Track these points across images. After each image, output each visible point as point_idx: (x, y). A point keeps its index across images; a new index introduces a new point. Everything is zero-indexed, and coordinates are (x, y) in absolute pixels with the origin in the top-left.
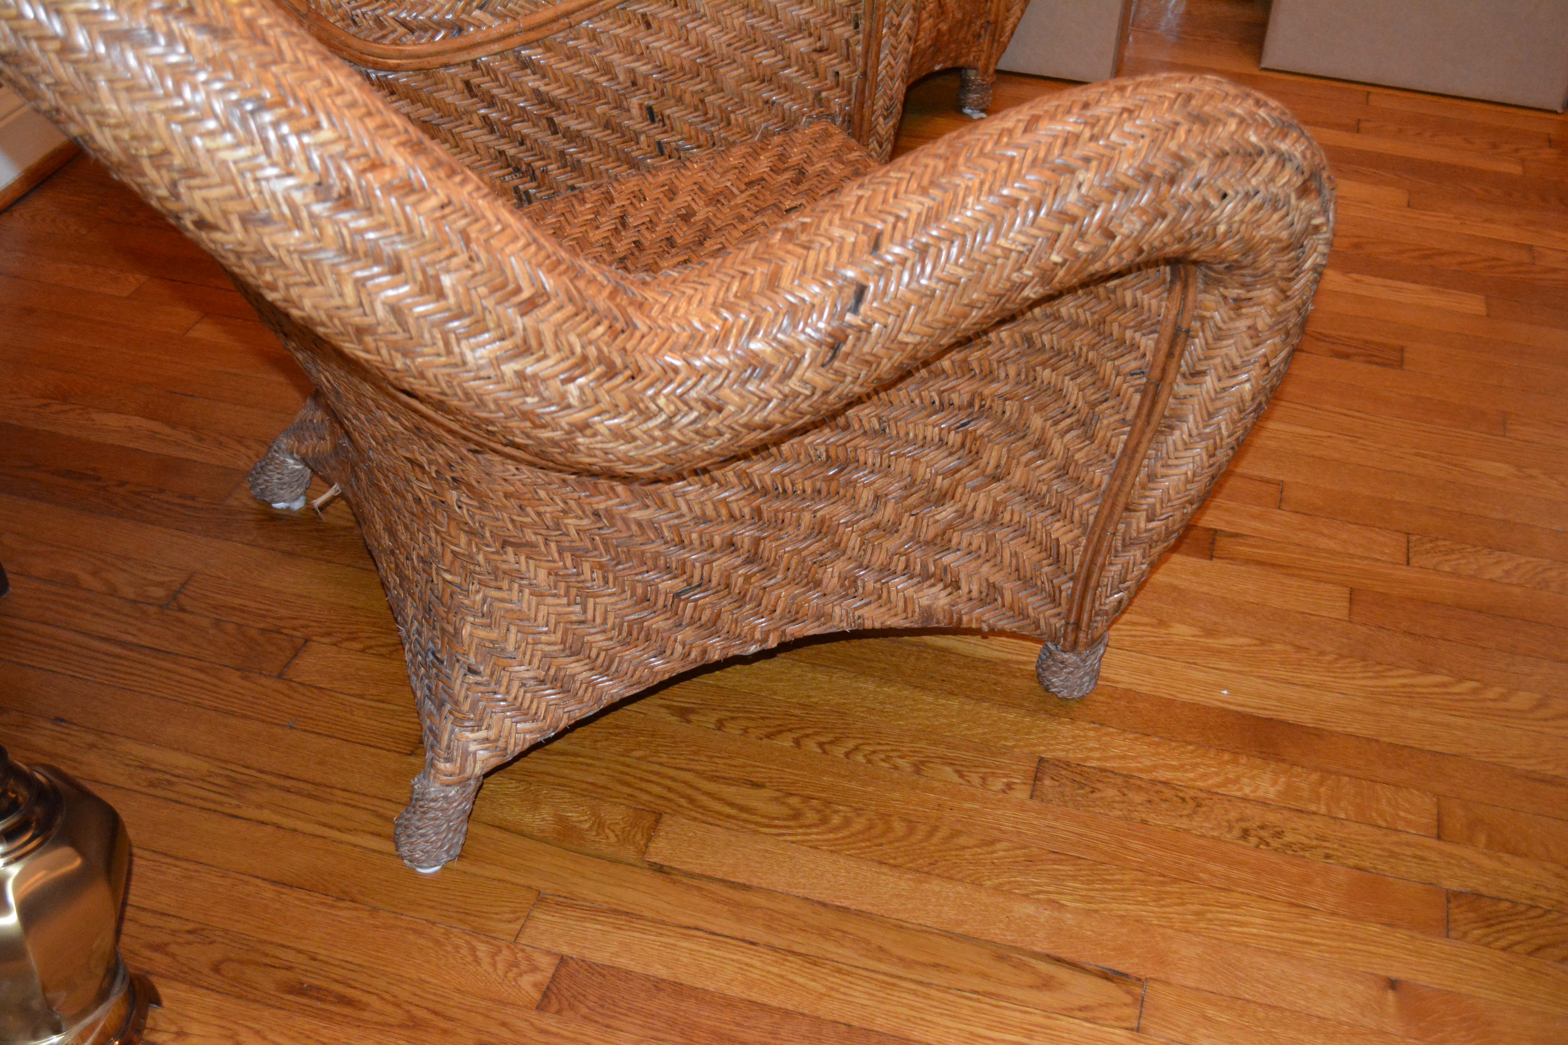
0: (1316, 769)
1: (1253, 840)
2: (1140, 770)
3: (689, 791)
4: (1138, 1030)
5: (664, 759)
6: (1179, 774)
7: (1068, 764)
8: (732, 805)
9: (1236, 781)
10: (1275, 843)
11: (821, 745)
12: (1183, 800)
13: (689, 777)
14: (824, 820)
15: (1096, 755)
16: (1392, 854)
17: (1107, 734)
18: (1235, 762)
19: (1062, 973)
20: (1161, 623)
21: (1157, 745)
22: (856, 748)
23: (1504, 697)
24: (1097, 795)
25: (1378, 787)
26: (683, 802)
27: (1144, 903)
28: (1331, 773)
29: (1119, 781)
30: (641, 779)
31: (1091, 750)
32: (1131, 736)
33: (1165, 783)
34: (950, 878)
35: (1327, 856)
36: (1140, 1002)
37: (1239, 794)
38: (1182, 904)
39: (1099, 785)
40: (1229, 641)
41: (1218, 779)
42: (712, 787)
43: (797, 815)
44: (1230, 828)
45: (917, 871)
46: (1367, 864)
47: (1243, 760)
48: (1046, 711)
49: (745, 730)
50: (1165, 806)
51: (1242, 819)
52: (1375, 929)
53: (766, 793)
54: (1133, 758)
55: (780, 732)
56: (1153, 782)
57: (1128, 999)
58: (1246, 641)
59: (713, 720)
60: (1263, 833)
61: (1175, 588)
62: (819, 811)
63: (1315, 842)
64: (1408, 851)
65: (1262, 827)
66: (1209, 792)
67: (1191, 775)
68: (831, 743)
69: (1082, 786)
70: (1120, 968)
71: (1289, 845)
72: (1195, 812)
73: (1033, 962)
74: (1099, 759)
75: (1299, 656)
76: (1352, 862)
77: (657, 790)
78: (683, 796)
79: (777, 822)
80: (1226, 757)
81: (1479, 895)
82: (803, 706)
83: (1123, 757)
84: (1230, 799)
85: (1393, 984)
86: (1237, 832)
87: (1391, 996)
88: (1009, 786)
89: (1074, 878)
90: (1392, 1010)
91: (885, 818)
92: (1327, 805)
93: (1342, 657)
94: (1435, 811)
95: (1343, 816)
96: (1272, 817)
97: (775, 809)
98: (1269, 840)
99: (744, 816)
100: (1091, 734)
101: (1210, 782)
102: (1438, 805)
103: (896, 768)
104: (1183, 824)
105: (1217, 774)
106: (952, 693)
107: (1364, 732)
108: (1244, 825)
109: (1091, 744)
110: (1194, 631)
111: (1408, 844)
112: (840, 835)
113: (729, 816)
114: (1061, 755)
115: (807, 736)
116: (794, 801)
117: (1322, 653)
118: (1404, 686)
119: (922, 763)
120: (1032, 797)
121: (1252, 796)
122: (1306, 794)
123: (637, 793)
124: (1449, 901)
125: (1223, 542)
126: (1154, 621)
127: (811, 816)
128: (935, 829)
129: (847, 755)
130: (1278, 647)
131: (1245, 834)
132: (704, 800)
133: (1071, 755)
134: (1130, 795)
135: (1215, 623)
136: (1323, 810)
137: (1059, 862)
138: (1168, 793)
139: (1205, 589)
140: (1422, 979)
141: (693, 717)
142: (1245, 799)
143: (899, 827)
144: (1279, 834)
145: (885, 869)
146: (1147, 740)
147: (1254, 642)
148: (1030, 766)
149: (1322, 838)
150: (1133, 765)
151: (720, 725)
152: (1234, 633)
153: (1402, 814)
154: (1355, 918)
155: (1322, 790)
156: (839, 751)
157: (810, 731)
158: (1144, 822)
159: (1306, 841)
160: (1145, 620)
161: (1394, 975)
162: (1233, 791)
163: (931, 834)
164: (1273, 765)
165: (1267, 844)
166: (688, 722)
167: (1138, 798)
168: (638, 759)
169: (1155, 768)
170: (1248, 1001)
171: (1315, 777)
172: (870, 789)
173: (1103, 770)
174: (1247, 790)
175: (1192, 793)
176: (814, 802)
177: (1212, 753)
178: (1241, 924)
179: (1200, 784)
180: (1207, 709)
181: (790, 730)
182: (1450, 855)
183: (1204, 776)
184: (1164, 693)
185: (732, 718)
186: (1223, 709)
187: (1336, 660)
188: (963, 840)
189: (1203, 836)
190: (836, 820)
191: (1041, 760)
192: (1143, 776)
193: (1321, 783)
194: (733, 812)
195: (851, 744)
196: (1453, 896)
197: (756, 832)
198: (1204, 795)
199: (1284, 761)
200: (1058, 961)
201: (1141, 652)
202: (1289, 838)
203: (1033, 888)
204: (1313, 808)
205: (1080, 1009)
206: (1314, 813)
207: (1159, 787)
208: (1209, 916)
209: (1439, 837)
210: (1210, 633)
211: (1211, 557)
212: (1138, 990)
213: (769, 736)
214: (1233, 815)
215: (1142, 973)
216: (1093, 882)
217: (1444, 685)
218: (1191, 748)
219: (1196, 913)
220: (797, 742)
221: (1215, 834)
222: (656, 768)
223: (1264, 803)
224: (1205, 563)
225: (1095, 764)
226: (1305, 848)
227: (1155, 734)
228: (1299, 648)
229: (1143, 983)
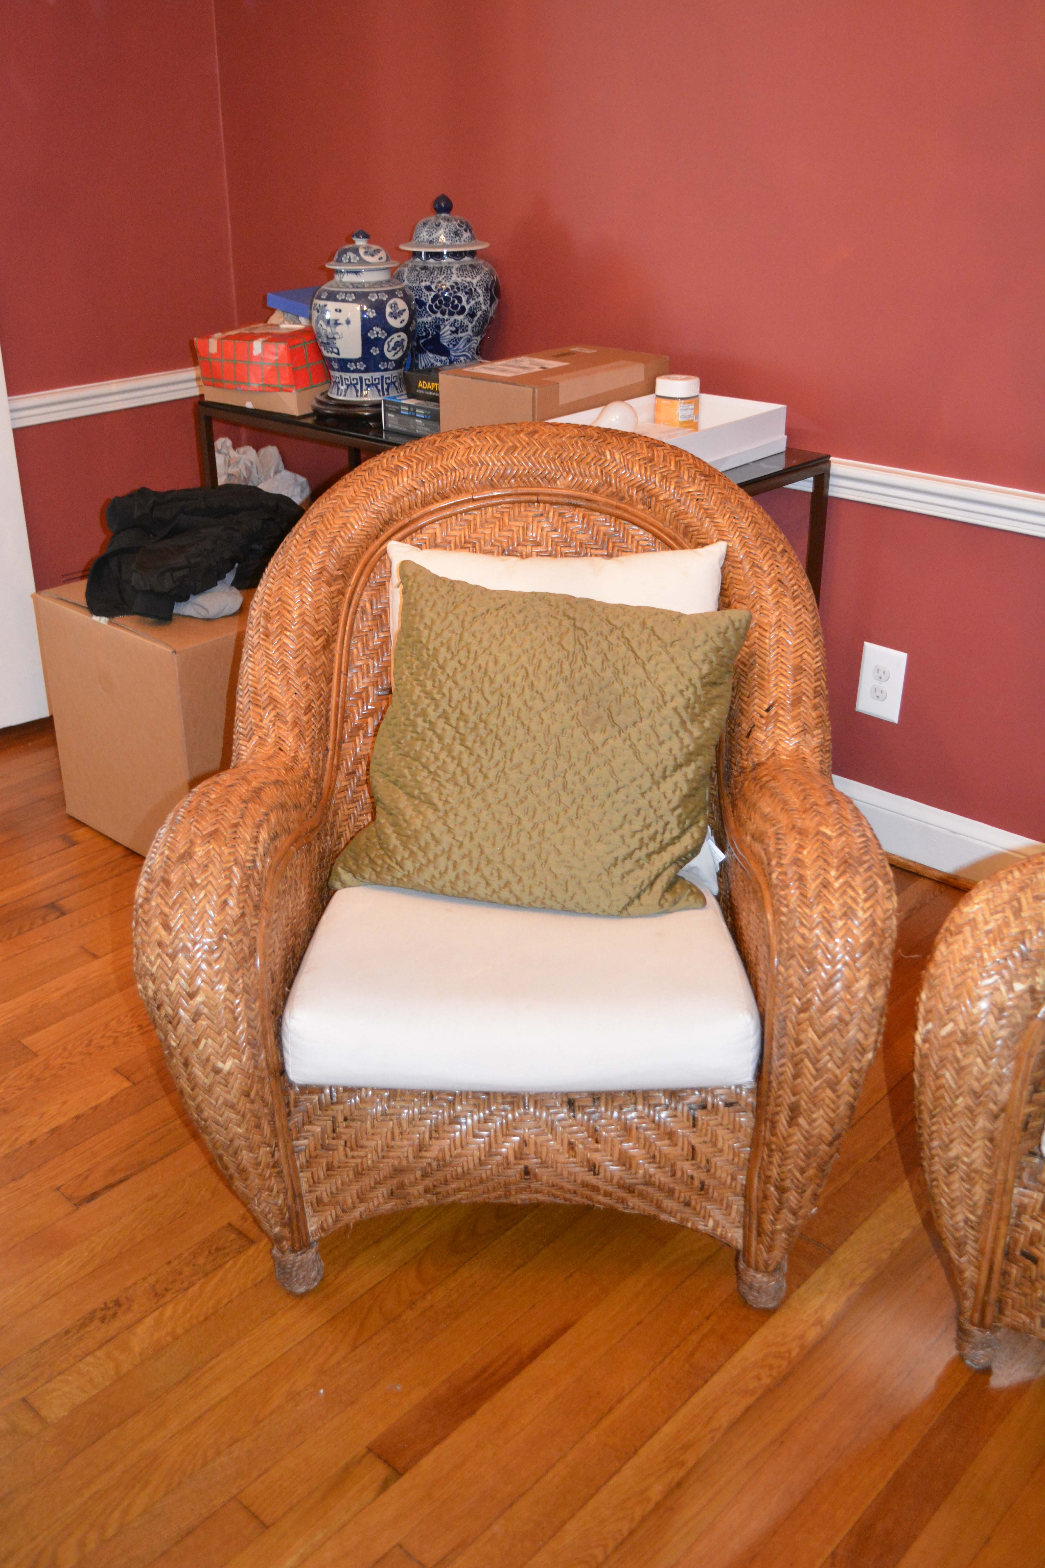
1: (111, 1305)
2: (205, 1282)
4: (58, 1190)
6: (187, 1301)
7: (240, 1253)
9: (156, 1322)
10: (99, 1314)
12: (166, 1290)
15: (235, 1269)
16: (37, 1367)
17: (246, 1283)
18: (170, 1333)
19: (112, 1179)
21: (218, 1304)
23: (82, 1544)
24: (206, 1253)
25: (86, 1399)
27: (119, 1232)
28: (119, 1380)
29: (206, 1268)
32: (235, 1295)
33: (187, 1289)
35: (67, 1333)
36: (69, 1199)
37: (147, 1320)
38: (104, 1249)
39: (211, 1258)
41: (166, 1318)
44: (127, 1299)
46: (45, 1349)
47: (168, 1338)
50: (171, 1278)
51: (129, 1309)
54: (218, 1285)
56: (192, 1284)
57: (75, 1195)
60: (111, 1312)
61: (352, 1403)
63: (81, 1334)
64: (31, 1376)
65: (113, 1312)
66: (161, 1306)
67: (180, 1304)
69: (217, 1250)
70: (94, 1202)
72: (154, 1290)
73: (129, 1172)
74: (230, 1268)
80: (179, 1334)
83: (221, 1279)
84: (148, 1315)
86: (123, 1300)
92: (99, 1359)
93: (204, 1465)
94: (41, 1412)
95: (84, 1360)
96: (116, 1324)
98: (104, 1312)
100: (253, 1276)
101: (168, 1312)
102: (42, 1419)
104: (152, 1281)
105: (170, 1318)
107: (130, 1422)
108: (124, 1308)
109: (245, 1270)
111: (36, 1380)
114: (250, 1253)
117: (217, 1454)
118: (146, 1484)
120: (229, 1223)
121: (140, 1326)
122: (116, 1354)
130: (245, 1430)
131: (118, 1303)
133: (244, 1257)
134: (193, 1269)
135: (297, 1405)
136: (98, 1356)
137: (176, 1213)
138: (178, 1286)
142: (140, 1320)
144: (103, 1320)
146: (225, 1300)
148: (251, 1233)
149: (80, 1338)
150: (213, 1282)
153: (57, 1396)
155: (111, 1366)
158: (169, 1263)
159: (88, 1329)
162: (151, 1318)
164: (150, 1352)
165: (102, 1309)
167: (188, 1272)
169: (201, 1291)
171: (124, 1370)
173: (220, 1266)
174: (146, 1327)
175: (168, 1298)
177: (186, 1324)
179: (171, 1306)
180: (224, 1349)
183: (175, 1312)
184: (255, 1331)
186: (215, 1355)
189: (135, 1283)
191: (251, 1241)
192: (200, 1282)
193: (117, 1369)
198: (160, 1303)
199: (149, 1360)
200: (121, 1181)
201: (301, 1342)
202: (97, 1323)
204: (104, 1350)
206: (100, 1348)
207: (186, 1284)
209: (24, 1400)
211: (369, 1451)
212: (76, 1201)
214: (135, 1307)
215: (82, 1209)
218: (201, 1320)
221: (131, 1291)
223: (129, 1328)
225: (229, 1264)
226: (83, 1327)
229: (78, 1205)
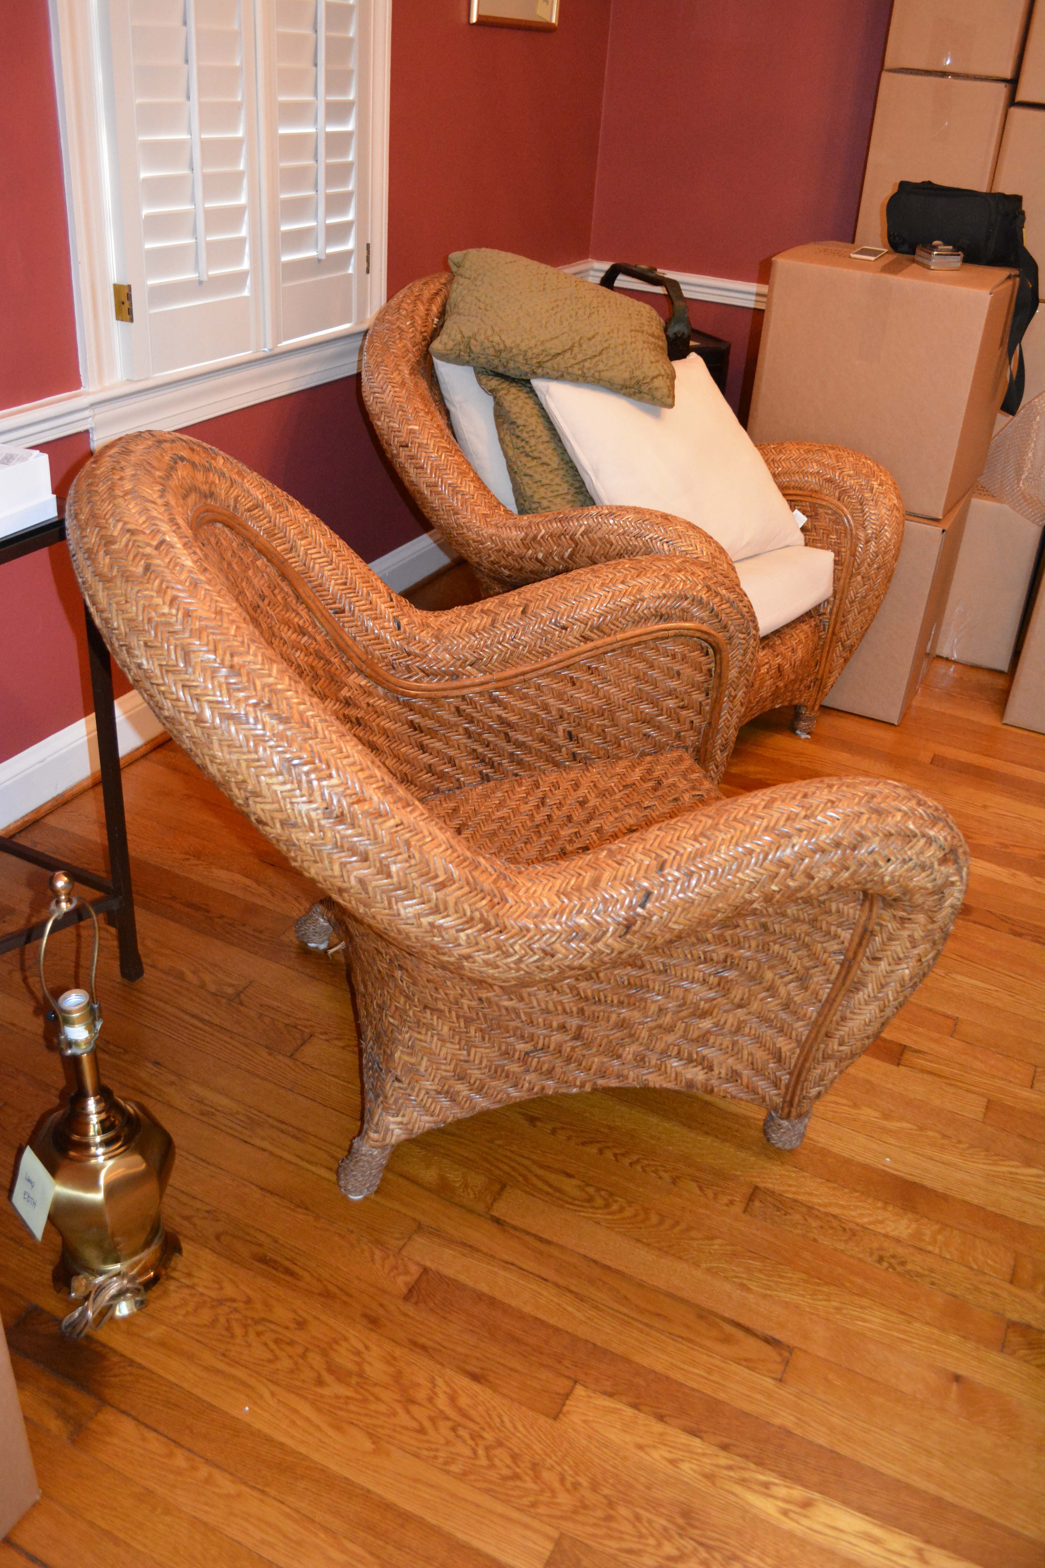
0: (937, 1222)
1: (885, 1264)
2: (820, 1205)
3: (525, 1172)
4: (781, 1380)
5: (515, 1148)
6: (845, 1212)
7: (773, 1192)
8: (551, 1186)
9: (881, 1222)
10: (899, 1269)
11: (615, 1155)
12: (844, 1229)
13: (527, 1162)
14: (607, 1206)
15: (793, 1189)
16: (977, 1289)
17: (803, 1177)
18: (884, 1209)
19: (740, 1334)
20: (855, 1106)
21: (834, 1188)
22: (638, 1161)
24: (788, 1217)
25: (977, 1242)
26: (520, 1179)
27: (803, 1296)
28: (947, 1225)
29: (804, 1210)
30: (498, 1160)
31: (790, 1186)
32: (819, 1180)
33: (835, 1216)
34: (680, 1258)
35: (933, 1284)
36: (787, 1363)
37: (883, 1231)
38: (829, 1301)
39: (791, 1211)
40: (899, 1124)
41: (871, 1219)
42: (541, 1172)
43: (590, 1199)
44: (871, 1254)
45: (659, 1249)
46: (958, 1293)
47: (890, 1208)
48: (766, 1155)
49: (569, 1138)
50: (830, 1231)
51: (881, 1249)
52: (953, 1338)
53: (574, 1182)
54: (816, 1195)
55: (591, 1142)
56: (827, 1214)
57: (778, 1359)
58: (909, 1126)
59: (550, 1127)
60: (893, 1261)
61: (869, 1082)
62: (605, 1199)
63: (927, 1273)
64: (988, 1288)
65: (893, 1257)
66: (862, 1226)
67: (854, 1214)
68: (623, 1155)
69: (779, 1209)
70: (777, 1337)
71: (908, 1272)
72: (850, 1239)
73: (722, 1323)
74: (794, 1193)
75: (943, 1141)
76: (948, 1289)
77: (506, 1168)
78: (520, 1175)
79: (577, 1202)
80: (880, 1204)
81: (1028, 1327)
82: (609, 1127)
83: (810, 1194)
84: (876, 1234)
85: (957, 1378)
86: (875, 1257)
87: (954, 1387)
88: (731, 1202)
89: (761, 1271)
90: (953, 1396)
91: (646, 1210)
92: (940, 1248)
93: (972, 1146)
94: (1012, 1263)
95: (948, 1256)
96: (900, 1250)
97: (576, 1193)
98: (896, 1266)
99: (558, 1194)
100: (793, 1175)
101: (866, 1220)
102: (1016, 1260)
103: (661, 1178)
104: (841, 1246)
105: (871, 1215)
106: (707, 1133)
107: (975, 1201)
108: (881, 1253)
109: (790, 1182)
110: (877, 1114)
111: (988, 1283)
112: (616, 1217)
113: (548, 1193)
114: (769, 1186)
115: (608, 1147)
116: (591, 1190)
117: (960, 1142)
118: (1011, 1173)
119: (678, 1177)
120: (744, 1212)
121: (892, 1234)
122: (927, 1239)
123: (493, 1168)
124: (1008, 1327)
125: (908, 1055)
126: (851, 1103)
127: (599, 1202)
128: (677, 1223)
129: (631, 1164)
130: (931, 1133)
131: (881, 1259)
132: (535, 1180)
133: (776, 1187)
134: (810, 1220)
135: (892, 1111)
136: (937, 1251)
137: (753, 1259)
138: (835, 1223)
139: (890, 1086)
140: (978, 1378)
141: (539, 1124)
142: (886, 1236)
143: (654, 1218)
144: (903, 1263)
145: (639, 1245)
146: (829, 1184)
147: (915, 1127)
148: (748, 1191)
149: (931, 1270)
150: (816, 1200)
151: (554, 1131)
152: (902, 1119)
153: (990, 1262)
154: (942, 1329)
155: (939, 1237)
156: (626, 1161)
157: (610, 1144)
158: (815, 1240)
159: (919, 1270)
160: (845, 1101)
161: (960, 1372)
162: (879, 1229)
163: (673, 1226)
164: (910, 1215)
165: (894, 1269)
166: (535, 1126)
167: (814, 1223)
168: (499, 1146)
169: (830, 1204)
170: (858, 1374)
171: (936, 1227)
172: (641, 1190)
173: (796, 1201)
174: (889, 1229)
175: (852, 1225)
176: (603, 1193)
177: (870, 1201)
178: (865, 1321)
179: (859, 1221)
180: (874, 1170)
181: (598, 1142)
182: (1016, 1296)
183: (862, 1215)
184: (846, 1154)
185: (562, 1128)
186: (884, 1171)
187: (968, 1148)
188: (693, 1234)
189: (852, 1256)
190: (615, 1207)
191: (756, 1188)
192: (821, 1209)
193: (939, 1232)
194: (550, 1191)
195: (635, 1157)
196: (1012, 1325)
197: (562, 1207)
198: (858, 1228)
199: (917, 1213)
200: (738, 1325)
201: (837, 1123)
202: (909, 1267)
203: (732, 1274)
204: (930, 1248)
205: (746, 1360)
206: (930, 1252)
207: (830, 1218)
208: (845, 1311)
209: (1011, 1282)
210: (886, 1116)
211: (898, 1065)
212: (786, 1354)
213: (583, 1144)
214: (875, 1245)
215: (792, 1343)
216: (772, 1276)
217: (1038, 1176)
218: (857, 1194)
219: (837, 1308)
220: (601, 1151)
221: (861, 1256)
222: (508, 1153)
223: (898, 1241)
224: (894, 1068)
225: (790, 1196)
226: (919, 1275)
227: (834, 1182)
228: (945, 1136)
229: (791, 1349)
